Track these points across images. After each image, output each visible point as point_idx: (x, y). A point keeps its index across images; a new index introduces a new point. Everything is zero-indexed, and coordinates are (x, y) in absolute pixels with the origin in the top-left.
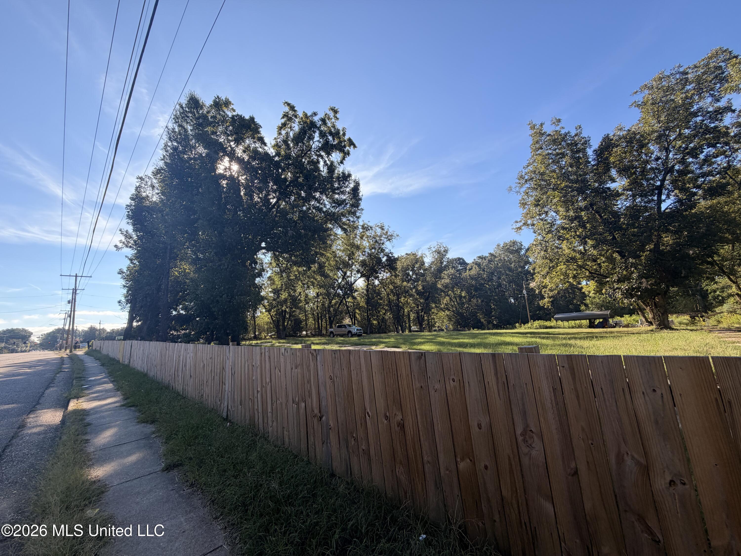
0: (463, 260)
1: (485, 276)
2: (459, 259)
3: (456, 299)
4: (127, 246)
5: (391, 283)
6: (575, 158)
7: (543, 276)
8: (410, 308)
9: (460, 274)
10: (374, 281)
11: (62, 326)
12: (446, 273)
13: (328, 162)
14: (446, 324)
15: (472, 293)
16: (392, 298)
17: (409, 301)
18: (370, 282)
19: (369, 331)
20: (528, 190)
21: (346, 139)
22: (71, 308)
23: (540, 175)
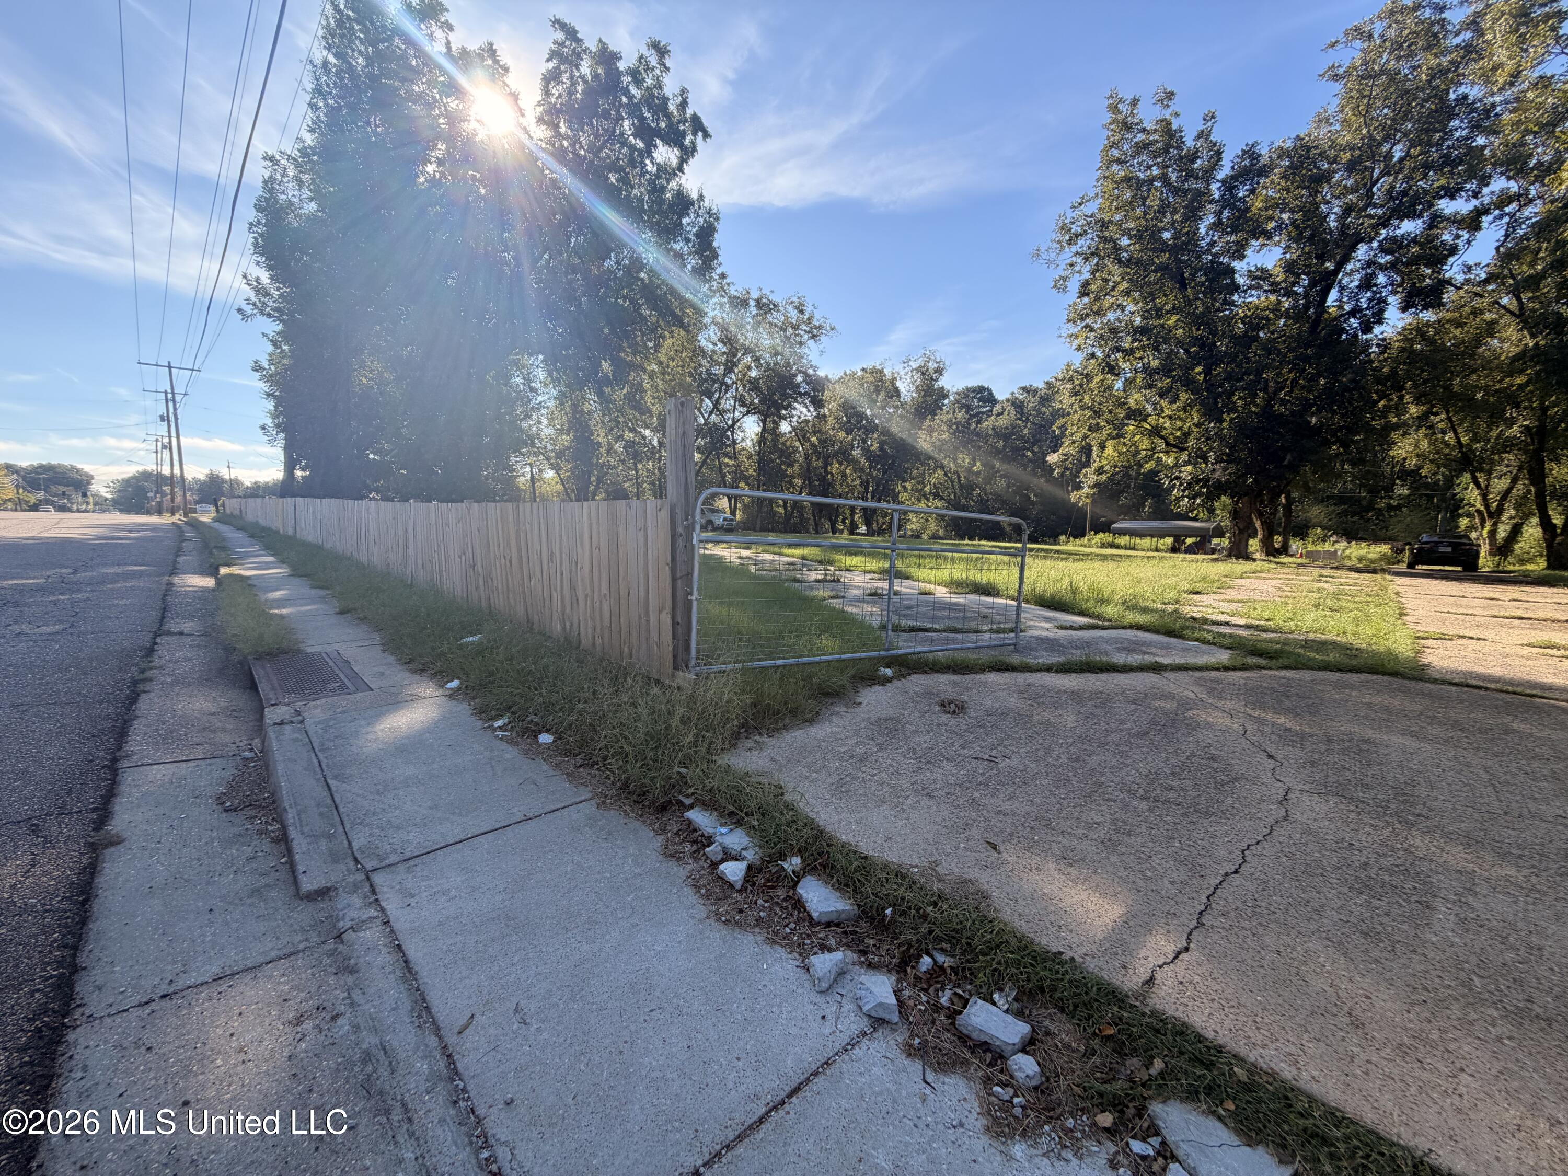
0: (990, 393)
1: (1026, 431)
2: (981, 389)
3: (959, 477)
4: (262, 312)
5: (814, 433)
6: (1186, 192)
7: (1074, 442)
8: (848, 486)
9: (978, 422)
10: (777, 425)
11: (154, 467)
12: (945, 419)
13: (650, 167)
14: (933, 526)
15: (993, 467)
16: (815, 463)
17: (848, 471)
18: (770, 425)
19: (758, 526)
20: (1074, 259)
21: (688, 116)
22: (169, 432)
23: (1102, 226)
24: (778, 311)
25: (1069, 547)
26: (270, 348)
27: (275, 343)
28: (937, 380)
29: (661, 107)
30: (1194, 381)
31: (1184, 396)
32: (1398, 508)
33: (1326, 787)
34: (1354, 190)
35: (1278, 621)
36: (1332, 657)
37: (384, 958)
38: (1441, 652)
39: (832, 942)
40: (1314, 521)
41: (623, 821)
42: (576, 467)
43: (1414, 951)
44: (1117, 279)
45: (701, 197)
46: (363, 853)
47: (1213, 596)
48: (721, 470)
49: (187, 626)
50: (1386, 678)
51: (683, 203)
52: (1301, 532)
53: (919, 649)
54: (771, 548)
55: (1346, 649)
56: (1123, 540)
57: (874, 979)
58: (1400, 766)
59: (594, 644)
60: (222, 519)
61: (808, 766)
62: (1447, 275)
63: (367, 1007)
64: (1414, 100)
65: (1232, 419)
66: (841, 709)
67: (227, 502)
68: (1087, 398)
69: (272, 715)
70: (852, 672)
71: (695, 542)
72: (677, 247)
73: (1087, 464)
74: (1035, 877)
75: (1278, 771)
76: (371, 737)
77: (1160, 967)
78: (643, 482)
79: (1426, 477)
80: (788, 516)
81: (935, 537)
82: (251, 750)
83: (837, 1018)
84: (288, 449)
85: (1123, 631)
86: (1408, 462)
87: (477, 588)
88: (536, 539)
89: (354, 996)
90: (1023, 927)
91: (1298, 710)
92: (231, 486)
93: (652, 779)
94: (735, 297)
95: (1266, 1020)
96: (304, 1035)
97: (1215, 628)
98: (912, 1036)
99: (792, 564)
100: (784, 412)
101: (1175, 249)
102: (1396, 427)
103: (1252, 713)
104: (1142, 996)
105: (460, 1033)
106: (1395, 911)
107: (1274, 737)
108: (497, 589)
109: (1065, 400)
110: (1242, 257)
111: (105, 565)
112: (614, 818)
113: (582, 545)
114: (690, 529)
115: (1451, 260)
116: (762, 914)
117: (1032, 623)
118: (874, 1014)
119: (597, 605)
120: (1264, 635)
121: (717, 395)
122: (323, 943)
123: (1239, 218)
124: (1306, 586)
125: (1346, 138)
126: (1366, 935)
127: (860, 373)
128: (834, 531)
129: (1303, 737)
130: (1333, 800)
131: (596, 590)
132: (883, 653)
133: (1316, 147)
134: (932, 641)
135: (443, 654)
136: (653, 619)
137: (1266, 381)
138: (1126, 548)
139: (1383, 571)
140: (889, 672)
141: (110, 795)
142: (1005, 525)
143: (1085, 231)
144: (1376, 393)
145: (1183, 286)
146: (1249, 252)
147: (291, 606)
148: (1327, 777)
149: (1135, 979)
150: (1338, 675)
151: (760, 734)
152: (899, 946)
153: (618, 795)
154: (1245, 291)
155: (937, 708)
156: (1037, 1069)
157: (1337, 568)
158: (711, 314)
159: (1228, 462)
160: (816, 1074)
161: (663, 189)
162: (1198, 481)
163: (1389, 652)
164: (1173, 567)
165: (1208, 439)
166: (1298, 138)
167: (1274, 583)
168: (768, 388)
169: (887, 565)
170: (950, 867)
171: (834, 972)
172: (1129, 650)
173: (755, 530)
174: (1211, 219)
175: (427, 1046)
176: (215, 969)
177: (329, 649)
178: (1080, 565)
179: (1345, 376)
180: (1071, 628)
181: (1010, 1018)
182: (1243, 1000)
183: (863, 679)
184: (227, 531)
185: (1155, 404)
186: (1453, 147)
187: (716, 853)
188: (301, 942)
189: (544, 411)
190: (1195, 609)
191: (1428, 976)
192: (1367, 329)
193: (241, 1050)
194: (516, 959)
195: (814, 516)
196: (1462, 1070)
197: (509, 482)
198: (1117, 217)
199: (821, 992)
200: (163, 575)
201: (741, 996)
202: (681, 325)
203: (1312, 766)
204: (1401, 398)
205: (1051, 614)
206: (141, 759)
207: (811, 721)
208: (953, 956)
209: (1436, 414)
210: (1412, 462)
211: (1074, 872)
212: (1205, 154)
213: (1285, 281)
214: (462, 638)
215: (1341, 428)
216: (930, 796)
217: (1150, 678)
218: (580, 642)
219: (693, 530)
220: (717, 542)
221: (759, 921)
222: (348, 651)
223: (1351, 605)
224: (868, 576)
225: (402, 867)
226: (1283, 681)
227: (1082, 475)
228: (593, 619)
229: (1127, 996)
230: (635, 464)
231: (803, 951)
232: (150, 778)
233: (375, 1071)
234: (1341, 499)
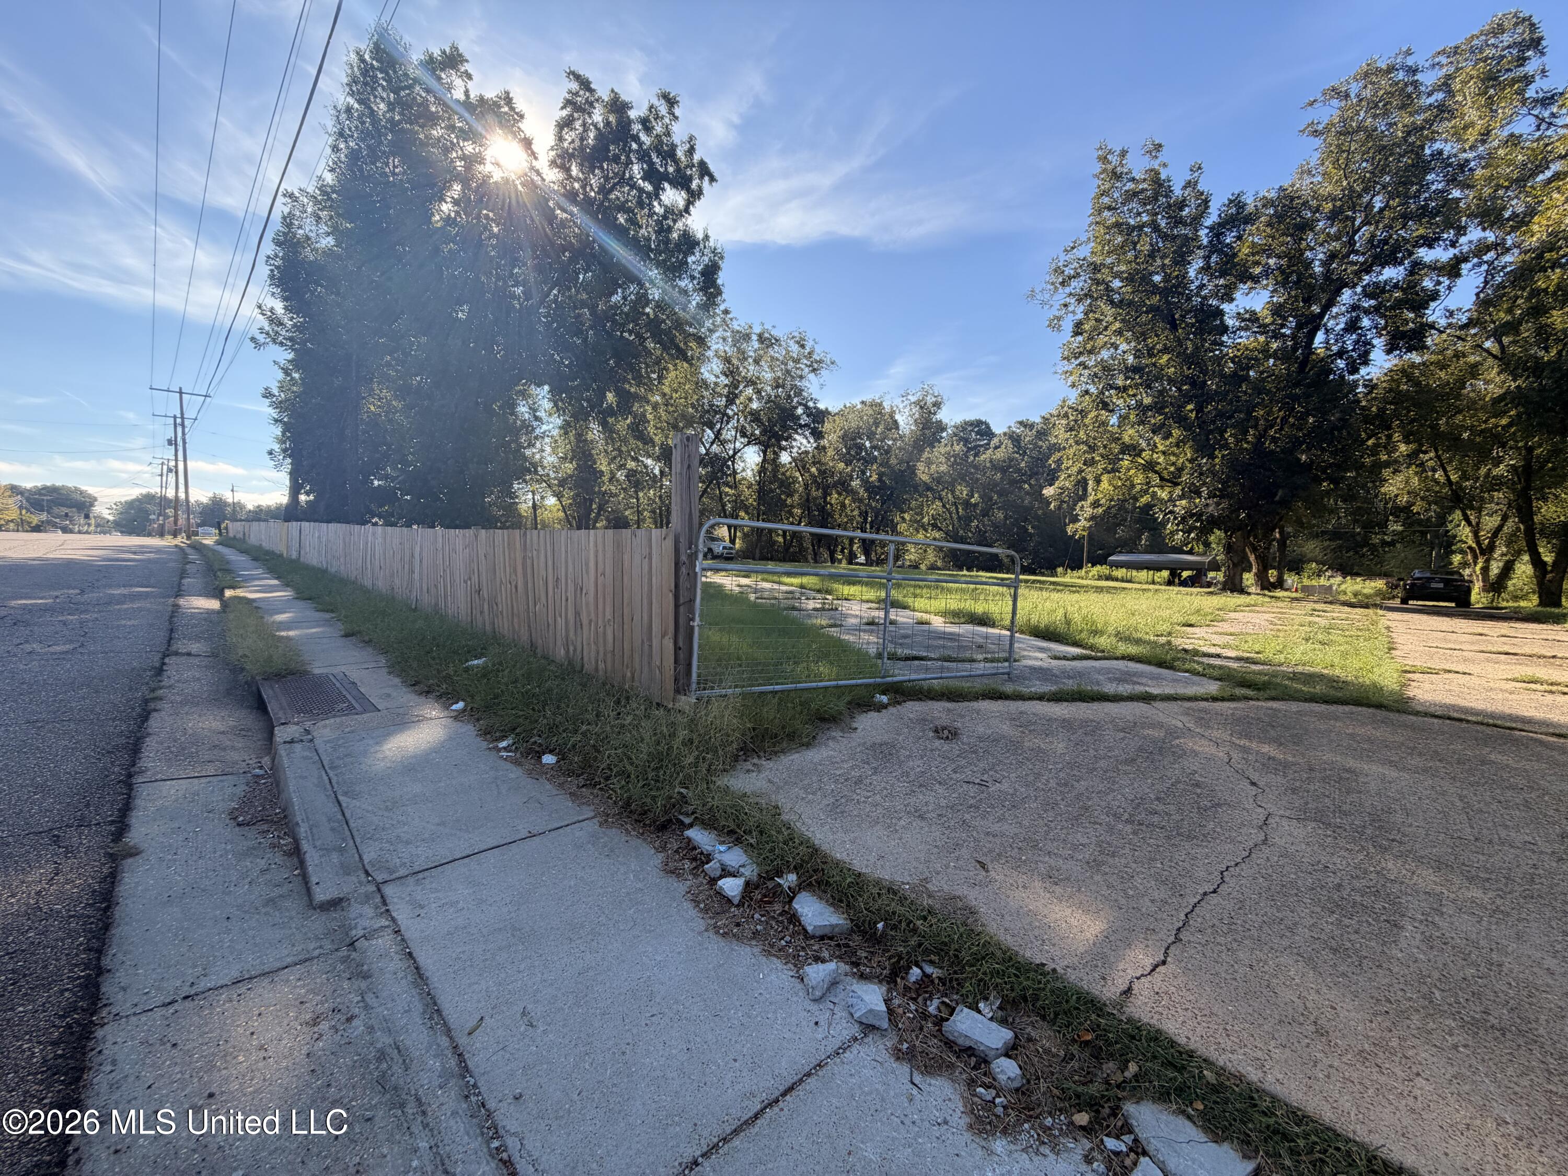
0: (988, 426)
1: (1023, 465)
2: (979, 423)
3: (957, 509)
4: (274, 341)
5: (814, 463)
6: (1174, 238)
7: (1069, 476)
8: (847, 516)
9: (976, 455)
10: (777, 455)
11: (158, 490)
12: (943, 451)
13: (658, 209)
14: (931, 557)
15: (991, 499)
16: (814, 493)
17: (847, 502)
18: (770, 456)
19: (757, 555)
20: (1068, 300)
21: (695, 161)
22: (176, 455)
23: (1095, 269)
24: (780, 345)
25: (1067, 579)
26: (280, 375)
27: (286, 372)
28: (935, 414)
29: (670, 154)
30: (1186, 418)
31: (1176, 432)
32: (1392, 544)
33: (1305, 812)
34: (1337, 238)
35: (1268, 654)
36: (1319, 689)
37: (396, 964)
38: (1427, 686)
39: (826, 954)
40: (1310, 556)
41: (624, 838)
42: (577, 495)
43: (1380, 966)
44: (1111, 319)
45: (707, 237)
46: (373, 866)
47: (1206, 629)
48: (721, 498)
49: (195, 647)
50: (1371, 710)
51: (689, 243)
52: (1297, 567)
53: (913, 677)
54: (770, 577)
55: (1332, 681)
56: (1120, 573)
57: (865, 987)
58: (1379, 794)
59: (597, 670)
60: (226, 541)
61: (805, 789)
62: (1430, 319)
63: (380, 1010)
64: (1391, 155)
65: (1223, 456)
66: (837, 734)
67: (230, 525)
68: (1082, 433)
69: (281, 734)
70: (848, 698)
71: (697, 569)
72: (682, 284)
73: (1084, 497)
74: (1020, 894)
75: (1260, 798)
76: (380, 756)
77: (1138, 978)
78: (644, 510)
79: (1418, 513)
80: (787, 546)
81: (933, 567)
82: (261, 768)
83: (830, 1024)
84: (294, 474)
85: (1115, 662)
86: (1399, 498)
87: (482, 612)
88: (542, 565)
89: (368, 1000)
90: (1008, 940)
91: (1283, 740)
92: (234, 510)
93: (654, 798)
94: (738, 332)
95: (1236, 1028)
96: (321, 1035)
97: (1205, 660)
98: (901, 1042)
99: (791, 592)
100: (784, 443)
101: (1165, 292)
102: (1387, 464)
103: (1238, 742)
104: (1120, 1006)
105: (469, 1034)
106: (1365, 928)
107: (1257, 764)
108: (502, 613)
109: (1060, 435)
110: (1232, 300)
111: (110, 586)
112: (615, 836)
113: (587, 572)
114: (693, 557)
115: (1433, 305)
116: (759, 927)
117: (1026, 653)
118: (864, 1021)
119: (601, 630)
120: (1254, 667)
121: (718, 426)
122: (337, 950)
123: (1227, 263)
124: (1298, 620)
125: (1328, 189)
126: (1335, 951)
127: (859, 406)
128: (833, 560)
129: (1286, 765)
130: (1311, 825)
131: (600, 615)
132: (879, 680)
133: (1299, 198)
134: (927, 669)
135: (448, 676)
136: (655, 642)
137: (1257, 418)
138: (1123, 580)
139: (1375, 606)
140: (884, 699)
141: (126, 809)
142: (1002, 556)
143: (1078, 274)
144: (1365, 431)
145: (1174, 327)
146: (1238, 295)
147: (296, 628)
148: (1307, 803)
149: (1113, 989)
150: (1324, 706)
151: (759, 757)
152: (890, 958)
153: (620, 814)
154: (1234, 332)
155: (931, 734)
156: (1018, 1071)
157: (1331, 603)
158: (714, 347)
159: (1221, 497)
160: (808, 1075)
161: (670, 229)
162: (1192, 515)
163: (1374, 685)
164: (1168, 599)
165: (1201, 474)
166: (1281, 189)
167: (1267, 616)
168: (769, 420)
169: (883, 594)
170: (940, 885)
171: (827, 980)
172: (1120, 681)
173: (754, 559)
174: (1200, 263)
175: (439, 1045)
176: (235, 974)
177: (335, 671)
178: (1076, 596)
179: (1333, 415)
180: (1065, 658)
181: (994, 1025)
182: (1215, 1010)
183: (859, 705)
184: (231, 555)
185: (1148, 440)
186: (1430, 199)
187: (715, 869)
188: (315, 949)
189: (547, 440)
190: (1188, 641)
191: (1391, 989)
192: (1354, 370)
193: (261, 1048)
194: (522, 967)
195: (813, 545)
196: (1418, 1074)
197: (512, 509)
198: (1109, 261)
199: (815, 1000)
200: (169, 597)
201: (738, 1003)
202: (686, 359)
203: (1293, 793)
204: (1389, 437)
205: (1045, 644)
206: (154, 775)
207: (808, 745)
208: (941, 968)
209: (1425, 452)
210: (1404, 499)
211: (1058, 890)
212: (1193, 203)
213: (1272, 323)
214: (467, 661)
215: (1331, 465)
216: (921, 817)
217: (1139, 708)
218: (583, 666)
219: (696, 558)
220: (717, 570)
221: (756, 934)
222: (355, 674)
223: (1342, 639)
224: (866, 606)
225: (411, 880)
226: (1270, 712)
227: (1078, 508)
228: (596, 644)
229: (1105, 1005)
230: (636, 492)
231: (797, 962)
232: (164, 794)
233: (390, 1068)
234: (1335, 535)
